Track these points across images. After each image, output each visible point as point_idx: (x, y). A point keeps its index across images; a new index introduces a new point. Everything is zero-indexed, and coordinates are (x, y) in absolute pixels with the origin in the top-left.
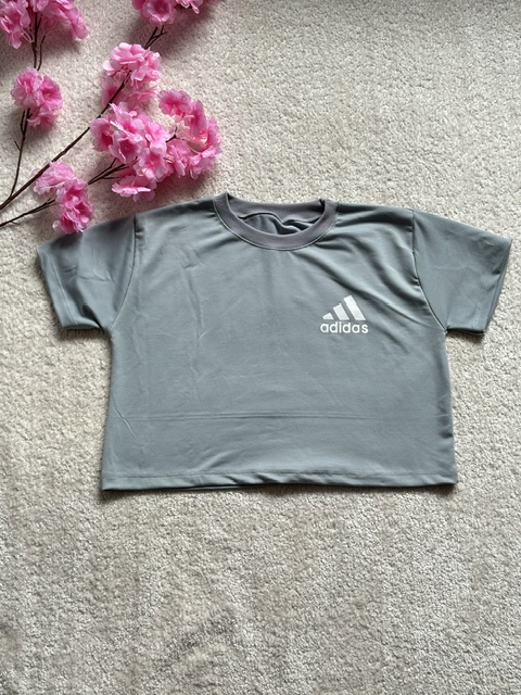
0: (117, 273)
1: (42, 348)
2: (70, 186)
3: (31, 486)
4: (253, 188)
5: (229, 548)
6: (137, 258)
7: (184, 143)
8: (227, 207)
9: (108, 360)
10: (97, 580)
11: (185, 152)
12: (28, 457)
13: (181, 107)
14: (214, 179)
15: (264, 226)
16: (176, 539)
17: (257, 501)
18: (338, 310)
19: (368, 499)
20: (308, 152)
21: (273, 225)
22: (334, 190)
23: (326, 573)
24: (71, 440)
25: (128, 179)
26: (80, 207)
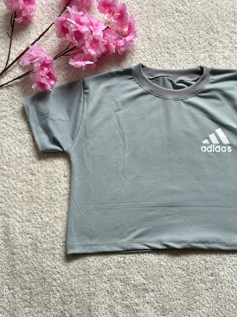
0: (73, 116)
1: (28, 164)
2: (42, 61)
3: (23, 252)
4: (157, 60)
5: (146, 289)
6: (85, 107)
7: (114, 31)
8: (141, 72)
9: (69, 171)
10: (65, 310)
11: (114, 38)
12: (21, 233)
13: (112, 8)
14: (132, 54)
15: (164, 84)
16: (113, 284)
17: (164, 259)
18: (212, 137)
19: (233, 258)
20: (192, 36)
21: (170, 84)
22: (208, 60)
23: (208, 305)
24: (47, 222)
25: (79, 55)
26: (49, 74)
